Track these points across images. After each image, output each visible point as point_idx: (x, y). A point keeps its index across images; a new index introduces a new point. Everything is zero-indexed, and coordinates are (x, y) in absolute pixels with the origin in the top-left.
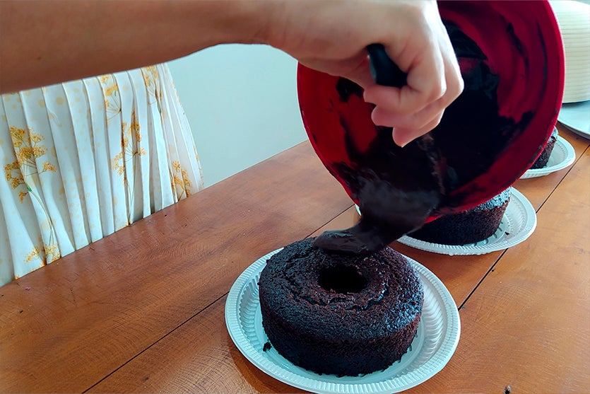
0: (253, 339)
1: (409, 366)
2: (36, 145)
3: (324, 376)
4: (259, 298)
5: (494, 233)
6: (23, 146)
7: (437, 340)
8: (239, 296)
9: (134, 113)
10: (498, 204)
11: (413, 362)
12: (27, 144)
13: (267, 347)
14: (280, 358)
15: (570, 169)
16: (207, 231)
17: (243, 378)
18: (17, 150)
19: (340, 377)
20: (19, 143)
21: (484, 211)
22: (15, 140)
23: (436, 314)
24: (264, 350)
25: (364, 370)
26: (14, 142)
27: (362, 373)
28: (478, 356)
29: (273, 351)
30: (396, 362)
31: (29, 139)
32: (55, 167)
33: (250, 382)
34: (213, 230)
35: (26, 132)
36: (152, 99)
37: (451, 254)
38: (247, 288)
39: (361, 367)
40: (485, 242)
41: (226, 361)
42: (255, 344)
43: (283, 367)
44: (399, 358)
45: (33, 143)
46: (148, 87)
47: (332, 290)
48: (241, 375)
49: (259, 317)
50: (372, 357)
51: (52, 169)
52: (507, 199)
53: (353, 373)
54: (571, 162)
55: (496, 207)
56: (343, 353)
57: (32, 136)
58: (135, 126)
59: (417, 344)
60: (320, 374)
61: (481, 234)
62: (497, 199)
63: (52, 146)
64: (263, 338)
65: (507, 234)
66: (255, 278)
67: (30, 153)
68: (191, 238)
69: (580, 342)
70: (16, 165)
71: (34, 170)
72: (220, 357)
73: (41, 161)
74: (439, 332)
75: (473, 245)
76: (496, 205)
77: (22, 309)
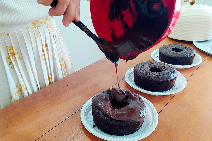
0: (90, 124)
1: (141, 133)
2: (15, 51)
3: (113, 136)
4: (91, 110)
5: (172, 88)
6: (11, 52)
7: (150, 124)
8: (85, 110)
9: (46, 41)
10: (173, 78)
11: (142, 131)
12: (12, 51)
13: (94, 126)
14: (99, 130)
15: (200, 65)
16: (74, 87)
17: (86, 136)
18: (9, 53)
19: (118, 136)
20: (10, 51)
21: (168, 81)
22: (8, 50)
23: (151, 115)
24: (93, 127)
25: (126, 134)
26: (8, 51)
27: (125, 135)
28: (164, 129)
29: (96, 128)
30: (137, 131)
31: (13, 50)
32: (22, 58)
33: (89, 138)
34: (76, 87)
35: (12, 47)
36: (52, 37)
37: (157, 95)
38: (88, 107)
39: (125, 133)
40: (169, 91)
41: (81, 131)
42: (91, 125)
43: (100, 133)
44: (138, 130)
45: (14, 51)
46: (50, 33)
47: (115, 108)
48: (86, 135)
49: (91, 116)
50: (128, 130)
51: (20, 59)
52: (176, 77)
53: (122, 135)
54: (201, 63)
55: (172, 79)
56: (119, 128)
57: (14, 49)
58: (46, 46)
59: (144, 125)
60: (112, 135)
61: (167, 88)
62: (173, 76)
63: (20, 52)
64: (93, 124)
65: (177, 88)
66: (90, 103)
67: (13, 54)
68: (69, 90)
69: (198, 125)
70: (9, 58)
71: (15, 60)
72: (79, 130)
73: (17, 56)
74: (151, 122)
75: (165, 92)
76: (172, 78)
77: (14, 114)
